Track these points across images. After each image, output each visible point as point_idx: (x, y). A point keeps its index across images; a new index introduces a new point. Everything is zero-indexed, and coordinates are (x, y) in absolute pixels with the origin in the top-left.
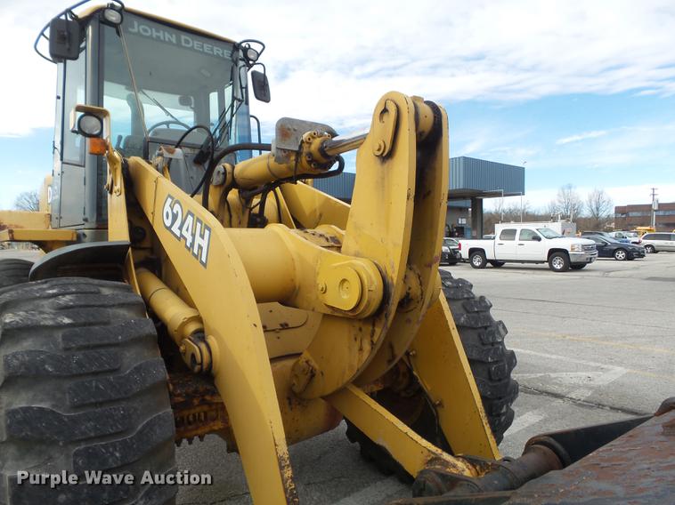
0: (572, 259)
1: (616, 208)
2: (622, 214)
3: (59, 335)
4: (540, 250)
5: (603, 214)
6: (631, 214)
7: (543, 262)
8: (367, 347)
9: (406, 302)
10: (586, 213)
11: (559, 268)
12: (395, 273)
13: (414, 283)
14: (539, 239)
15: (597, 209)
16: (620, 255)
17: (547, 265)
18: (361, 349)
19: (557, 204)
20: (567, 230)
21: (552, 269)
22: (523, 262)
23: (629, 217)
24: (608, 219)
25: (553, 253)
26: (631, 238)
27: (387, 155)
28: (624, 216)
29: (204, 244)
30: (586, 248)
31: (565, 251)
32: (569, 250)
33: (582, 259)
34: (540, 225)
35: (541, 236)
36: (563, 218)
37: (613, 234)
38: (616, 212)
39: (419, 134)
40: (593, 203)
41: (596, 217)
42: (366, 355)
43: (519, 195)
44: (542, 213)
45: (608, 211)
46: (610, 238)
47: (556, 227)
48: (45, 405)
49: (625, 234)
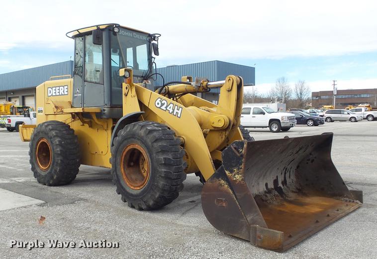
0: (282, 125)
1: (313, 93)
2: (316, 97)
3: (161, 131)
4: (264, 120)
5: (305, 97)
6: (322, 97)
7: (266, 127)
8: (224, 137)
9: (233, 125)
10: (294, 96)
11: (275, 130)
12: (232, 118)
13: (235, 121)
14: (264, 114)
15: (301, 94)
16: (310, 123)
17: (268, 129)
18: (222, 138)
19: (275, 90)
20: (281, 108)
21: (272, 131)
22: (255, 127)
23: (320, 99)
24: (308, 101)
25: (272, 121)
26: (319, 113)
27: (230, 91)
28: (317, 98)
29: (179, 112)
30: (290, 118)
31: (278, 120)
32: (280, 120)
33: (288, 125)
34: (265, 105)
35: (265, 112)
36: (278, 100)
37: (308, 111)
38: (313, 96)
39: (237, 85)
40: (298, 89)
41: (300, 99)
42: (223, 139)
43: (252, 85)
44: (266, 96)
45: (307, 96)
46: (306, 113)
47: (274, 106)
48: (165, 144)
49: (315, 110)
